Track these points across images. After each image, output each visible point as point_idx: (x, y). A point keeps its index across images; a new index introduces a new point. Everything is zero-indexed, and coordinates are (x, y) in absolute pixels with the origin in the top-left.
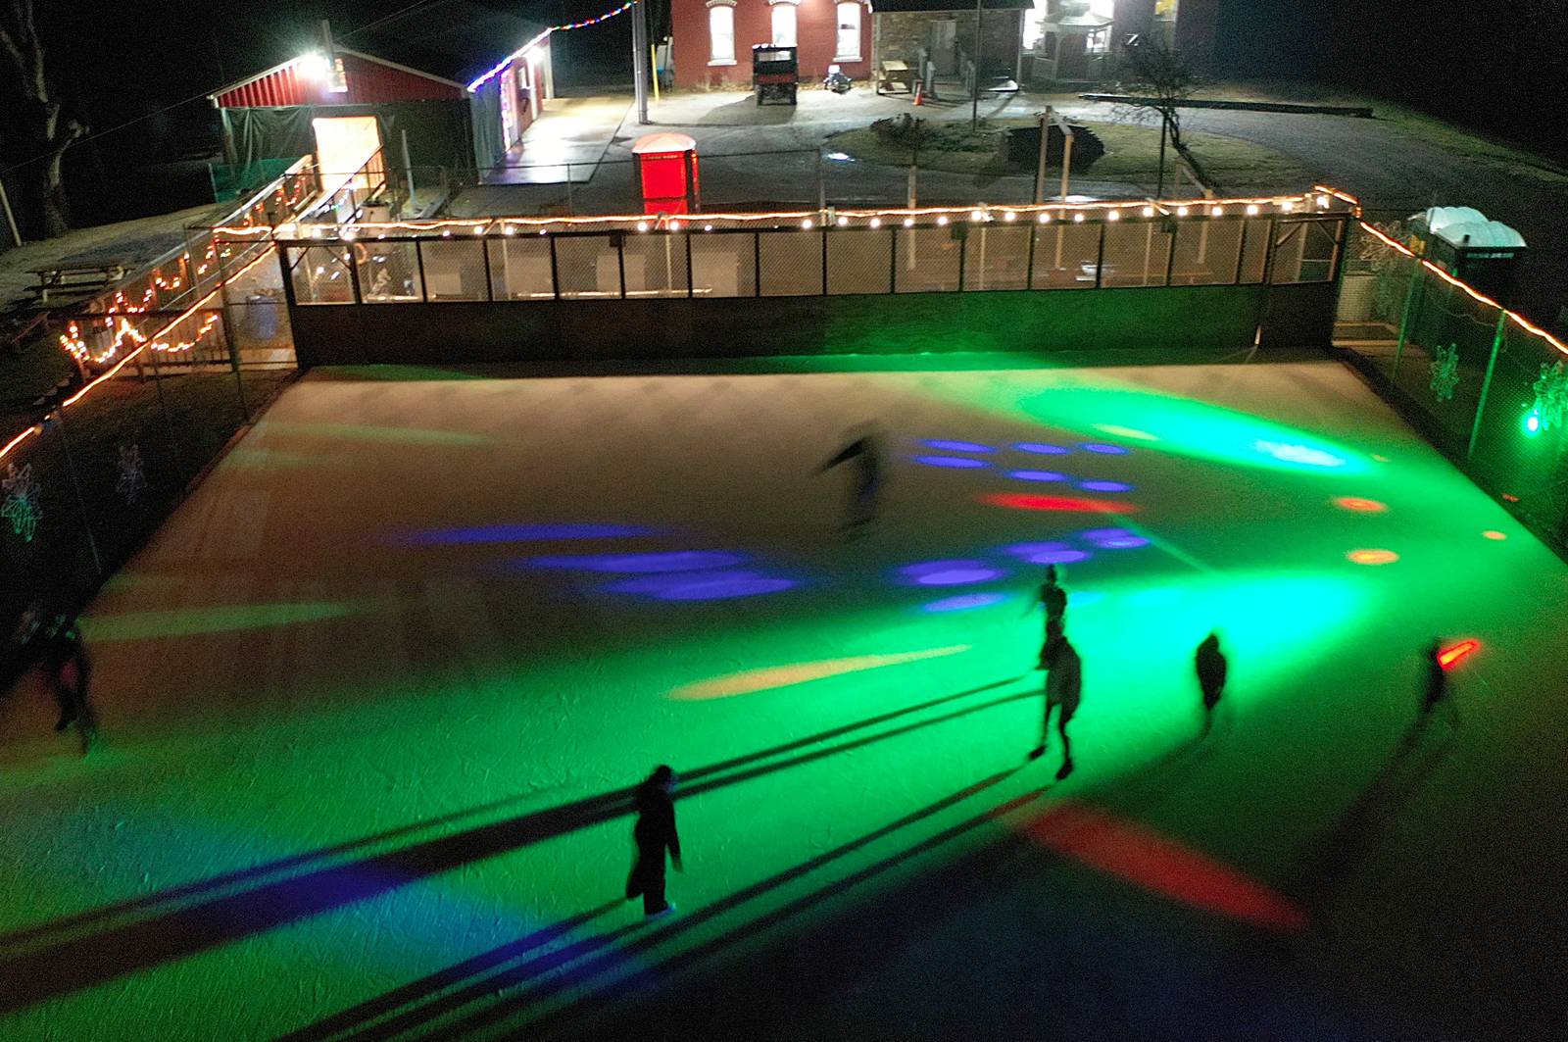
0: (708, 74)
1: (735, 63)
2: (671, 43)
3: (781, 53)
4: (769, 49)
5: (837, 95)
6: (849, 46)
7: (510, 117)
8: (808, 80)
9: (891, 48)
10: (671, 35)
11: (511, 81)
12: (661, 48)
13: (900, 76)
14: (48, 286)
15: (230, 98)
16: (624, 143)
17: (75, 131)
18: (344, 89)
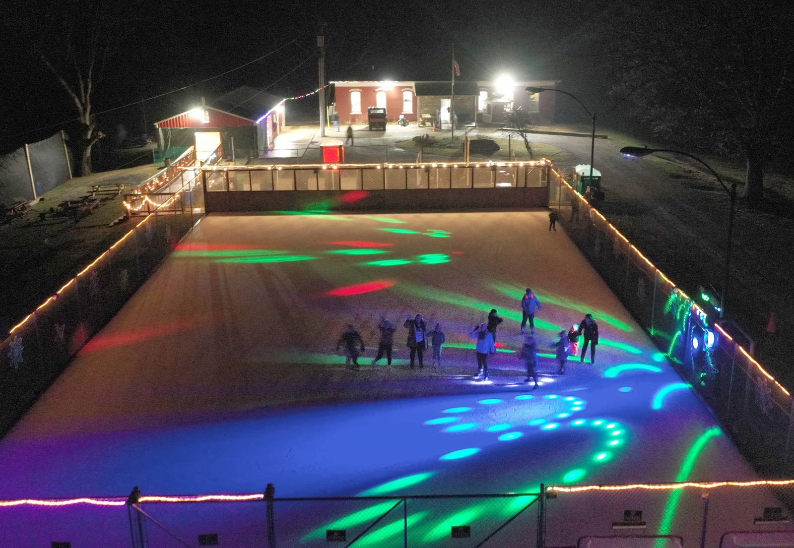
0: (350, 118)
1: (361, 113)
2: (335, 105)
3: (380, 110)
4: (375, 109)
5: (403, 127)
6: (408, 108)
7: (269, 133)
8: (391, 121)
9: (425, 109)
10: (335, 102)
11: (271, 119)
12: (331, 107)
13: (428, 120)
14: (95, 191)
15: (163, 124)
16: (315, 144)
17: (100, 136)
18: (208, 122)
